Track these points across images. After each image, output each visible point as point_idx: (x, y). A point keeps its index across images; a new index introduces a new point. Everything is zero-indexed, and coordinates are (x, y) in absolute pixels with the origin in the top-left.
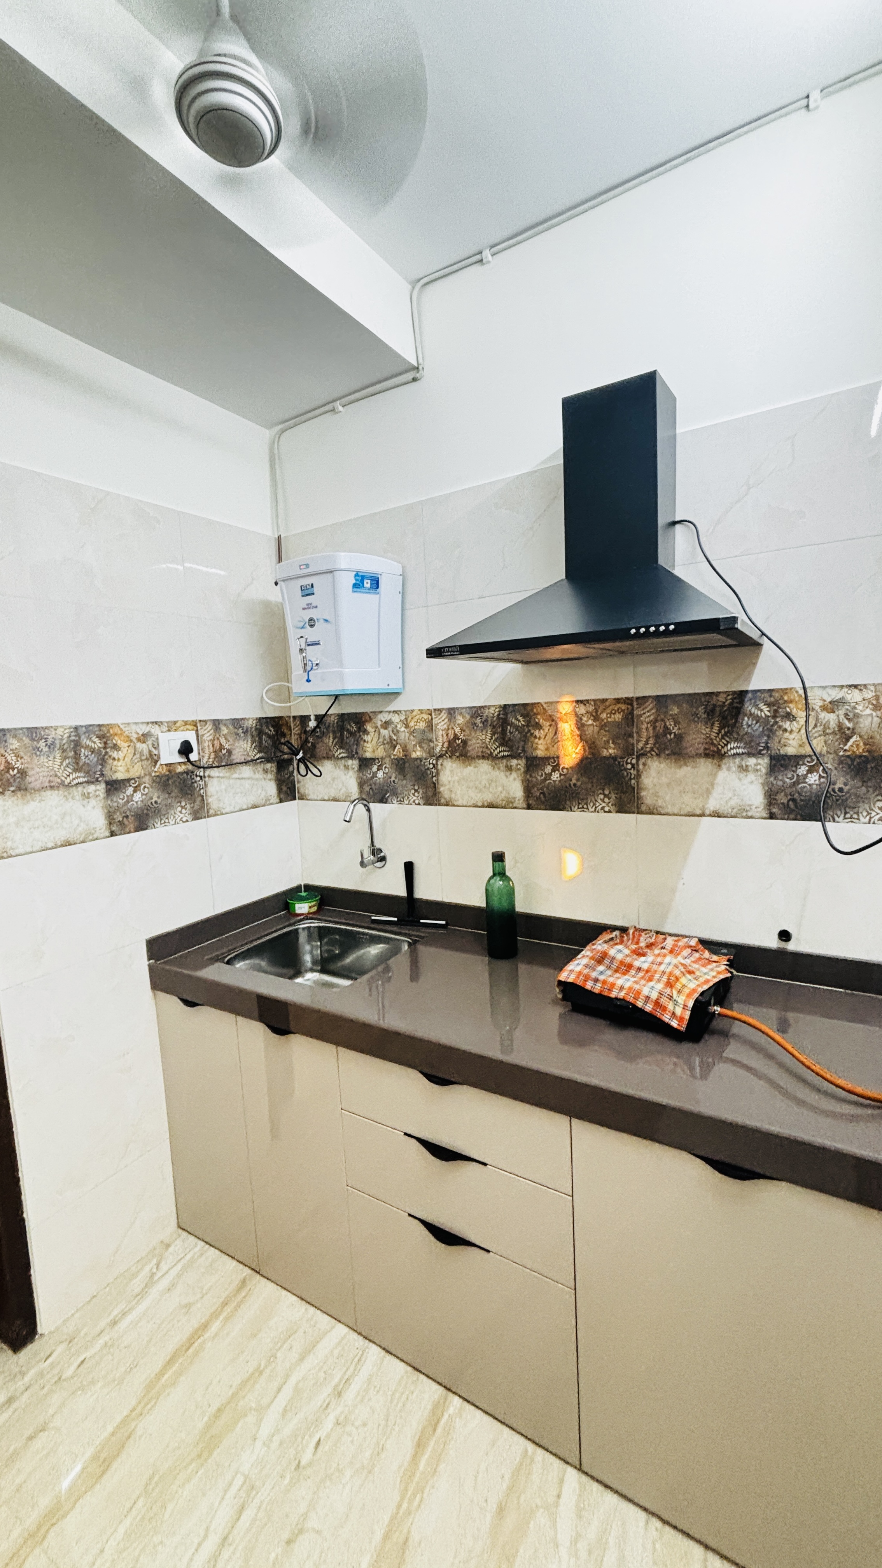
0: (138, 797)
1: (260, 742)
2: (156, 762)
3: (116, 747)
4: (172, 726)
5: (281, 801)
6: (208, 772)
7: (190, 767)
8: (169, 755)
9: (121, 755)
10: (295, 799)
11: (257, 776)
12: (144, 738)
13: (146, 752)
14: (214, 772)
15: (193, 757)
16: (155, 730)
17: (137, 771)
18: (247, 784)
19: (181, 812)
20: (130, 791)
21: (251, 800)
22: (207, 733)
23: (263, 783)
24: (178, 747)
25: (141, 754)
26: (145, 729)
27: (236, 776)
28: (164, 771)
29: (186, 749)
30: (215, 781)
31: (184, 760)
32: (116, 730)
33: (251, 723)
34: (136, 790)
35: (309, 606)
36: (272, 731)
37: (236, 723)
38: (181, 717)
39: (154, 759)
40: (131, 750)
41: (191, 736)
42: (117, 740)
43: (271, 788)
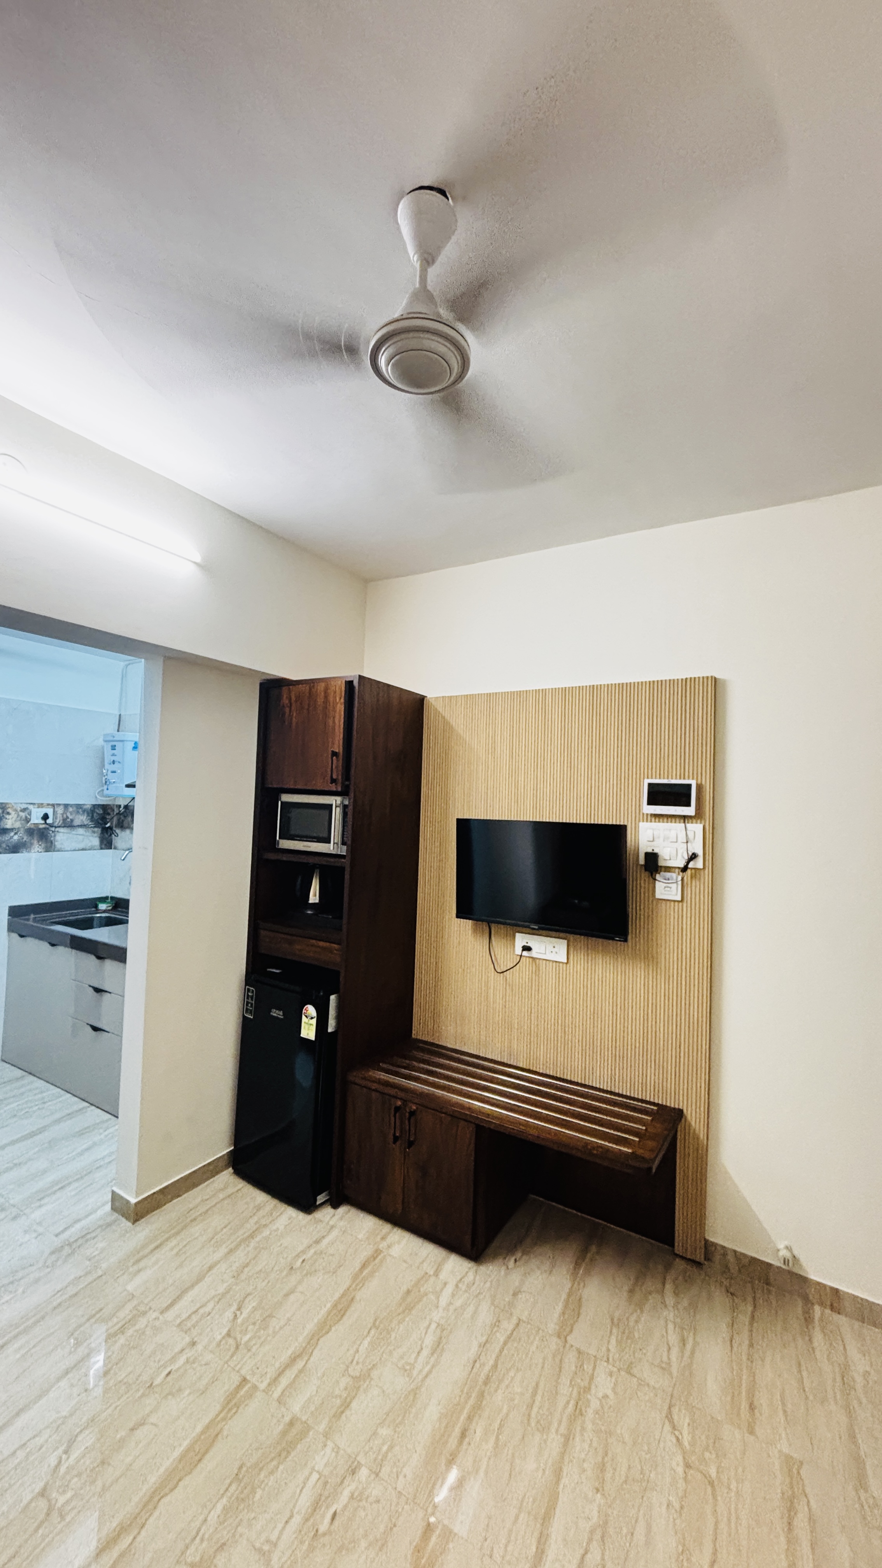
0: (16, 837)
1: (92, 817)
2: (28, 822)
3: (8, 813)
4: (41, 805)
5: (101, 849)
6: (57, 829)
7: (47, 826)
8: (36, 819)
9: (10, 817)
10: (111, 848)
11: (88, 834)
12: (24, 810)
13: (24, 817)
14: (61, 830)
15: (49, 821)
16: (31, 807)
17: (18, 825)
18: (81, 837)
19: (37, 847)
20: (12, 834)
21: (81, 846)
22: (60, 810)
23: (91, 838)
24: (42, 815)
25: (21, 817)
26: (25, 806)
27: (73, 832)
28: (32, 826)
29: (45, 817)
30: (61, 834)
31: (43, 822)
32: (10, 806)
33: (88, 807)
34: (16, 834)
35: (113, 755)
36: (101, 812)
37: (79, 807)
38: (45, 802)
39: (27, 820)
40: (16, 815)
41: (50, 812)
42: (9, 810)
43: (96, 841)
